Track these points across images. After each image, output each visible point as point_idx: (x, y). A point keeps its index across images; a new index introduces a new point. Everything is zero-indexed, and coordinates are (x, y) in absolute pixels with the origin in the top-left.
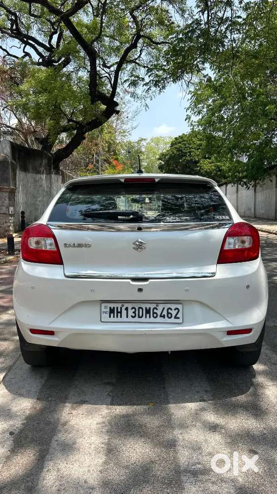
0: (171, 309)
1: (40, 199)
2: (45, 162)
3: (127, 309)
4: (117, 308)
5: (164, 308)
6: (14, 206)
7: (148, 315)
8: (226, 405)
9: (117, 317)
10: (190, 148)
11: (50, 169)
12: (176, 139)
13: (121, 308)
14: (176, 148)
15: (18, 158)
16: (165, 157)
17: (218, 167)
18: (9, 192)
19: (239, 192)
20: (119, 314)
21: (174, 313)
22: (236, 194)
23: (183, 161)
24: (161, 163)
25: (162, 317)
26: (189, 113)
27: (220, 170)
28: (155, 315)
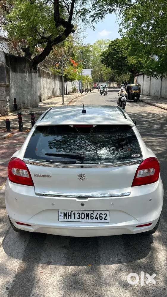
0: (102, 214)
1: (25, 90)
2: (27, 65)
3: (74, 214)
4: (68, 213)
5: (97, 214)
6: (9, 95)
7: (88, 218)
8: (134, 266)
9: (68, 218)
10: (121, 49)
11: (31, 70)
12: (112, 42)
13: (71, 213)
14: (112, 48)
15: (11, 64)
16: (105, 54)
17: (139, 61)
18: (6, 87)
19: (151, 80)
20: (70, 217)
21: (104, 216)
22: (149, 81)
23: (117, 57)
24: (102, 58)
25: (96, 219)
26: (121, 27)
27: (140, 63)
28: (92, 218)
